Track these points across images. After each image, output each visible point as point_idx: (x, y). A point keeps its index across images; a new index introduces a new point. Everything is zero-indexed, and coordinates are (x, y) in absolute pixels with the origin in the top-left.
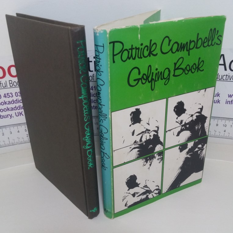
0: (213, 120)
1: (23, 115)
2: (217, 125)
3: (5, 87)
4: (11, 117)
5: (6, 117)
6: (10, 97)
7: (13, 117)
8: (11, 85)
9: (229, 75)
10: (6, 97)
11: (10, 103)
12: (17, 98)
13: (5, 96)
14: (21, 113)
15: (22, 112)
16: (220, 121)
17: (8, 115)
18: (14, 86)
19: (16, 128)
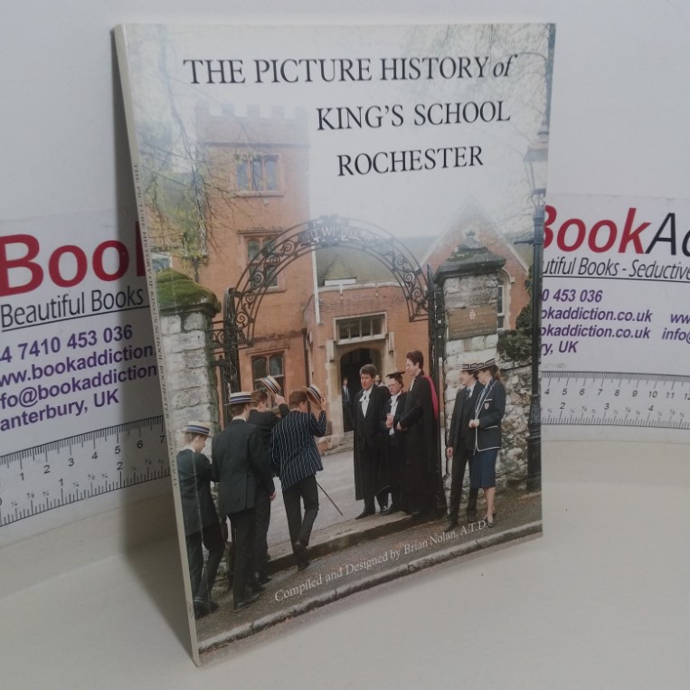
0: (627, 381)
1: (116, 401)
2: (635, 394)
3: (78, 311)
4: (80, 410)
6: (88, 345)
7: (86, 408)
8: (97, 305)
9: (680, 266)
10: (74, 345)
11: (84, 363)
12: (107, 346)
13: (72, 342)
14: (113, 396)
15: (116, 390)
16: (642, 382)
18: (104, 309)
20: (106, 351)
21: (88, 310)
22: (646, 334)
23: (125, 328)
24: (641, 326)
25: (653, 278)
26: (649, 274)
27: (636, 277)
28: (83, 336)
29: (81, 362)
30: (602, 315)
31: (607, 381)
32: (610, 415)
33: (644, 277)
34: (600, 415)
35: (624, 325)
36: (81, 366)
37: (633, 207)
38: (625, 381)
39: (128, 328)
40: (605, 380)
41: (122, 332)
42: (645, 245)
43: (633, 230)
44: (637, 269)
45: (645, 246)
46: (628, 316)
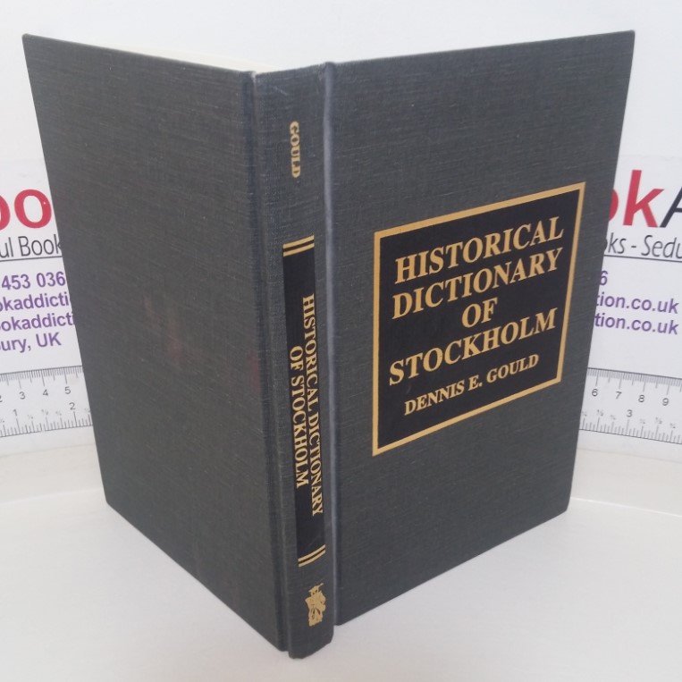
4: (23, 347)
5: (9, 348)
11: (20, 305)
13: (5, 284)
14: (54, 338)
17: (16, 341)
19: (37, 380)
20: (41, 295)
21: (17, 254)
22: (673, 328)
23: (57, 274)
24: (666, 318)
25: (674, 258)
26: (668, 253)
27: (650, 256)
28: (15, 279)
29: (18, 302)
30: (610, 302)
31: (626, 383)
32: (635, 424)
33: (662, 257)
34: (621, 422)
35: (642, 315)
36: (18, 307)
37: (637, 168)
38: (650, 386)
39: (60, 275)
40: (624, 381)
41: (55, 278)
42: (659, 217)
43: (640, 197)
44: (651, 246)
45: (659, 219)
46: (646, 305)
